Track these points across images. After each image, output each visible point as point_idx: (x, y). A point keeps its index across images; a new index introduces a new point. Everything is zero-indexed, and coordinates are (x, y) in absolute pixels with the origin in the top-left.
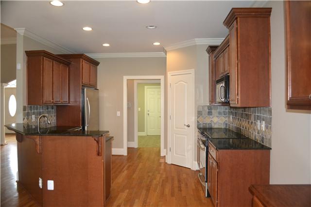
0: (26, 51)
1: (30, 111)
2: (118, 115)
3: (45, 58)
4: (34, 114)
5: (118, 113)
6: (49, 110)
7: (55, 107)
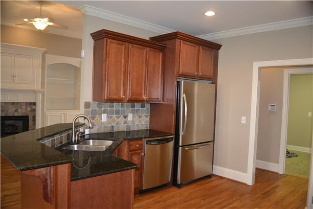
0: (91, 34)
1: (97, 109)
2: (242, 122)
3: (109, 40)
4: (104, 113)
5: (244, 120)
6: (136, 108)
7: (148, 106)
